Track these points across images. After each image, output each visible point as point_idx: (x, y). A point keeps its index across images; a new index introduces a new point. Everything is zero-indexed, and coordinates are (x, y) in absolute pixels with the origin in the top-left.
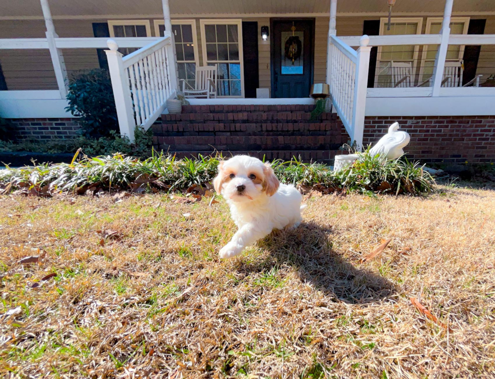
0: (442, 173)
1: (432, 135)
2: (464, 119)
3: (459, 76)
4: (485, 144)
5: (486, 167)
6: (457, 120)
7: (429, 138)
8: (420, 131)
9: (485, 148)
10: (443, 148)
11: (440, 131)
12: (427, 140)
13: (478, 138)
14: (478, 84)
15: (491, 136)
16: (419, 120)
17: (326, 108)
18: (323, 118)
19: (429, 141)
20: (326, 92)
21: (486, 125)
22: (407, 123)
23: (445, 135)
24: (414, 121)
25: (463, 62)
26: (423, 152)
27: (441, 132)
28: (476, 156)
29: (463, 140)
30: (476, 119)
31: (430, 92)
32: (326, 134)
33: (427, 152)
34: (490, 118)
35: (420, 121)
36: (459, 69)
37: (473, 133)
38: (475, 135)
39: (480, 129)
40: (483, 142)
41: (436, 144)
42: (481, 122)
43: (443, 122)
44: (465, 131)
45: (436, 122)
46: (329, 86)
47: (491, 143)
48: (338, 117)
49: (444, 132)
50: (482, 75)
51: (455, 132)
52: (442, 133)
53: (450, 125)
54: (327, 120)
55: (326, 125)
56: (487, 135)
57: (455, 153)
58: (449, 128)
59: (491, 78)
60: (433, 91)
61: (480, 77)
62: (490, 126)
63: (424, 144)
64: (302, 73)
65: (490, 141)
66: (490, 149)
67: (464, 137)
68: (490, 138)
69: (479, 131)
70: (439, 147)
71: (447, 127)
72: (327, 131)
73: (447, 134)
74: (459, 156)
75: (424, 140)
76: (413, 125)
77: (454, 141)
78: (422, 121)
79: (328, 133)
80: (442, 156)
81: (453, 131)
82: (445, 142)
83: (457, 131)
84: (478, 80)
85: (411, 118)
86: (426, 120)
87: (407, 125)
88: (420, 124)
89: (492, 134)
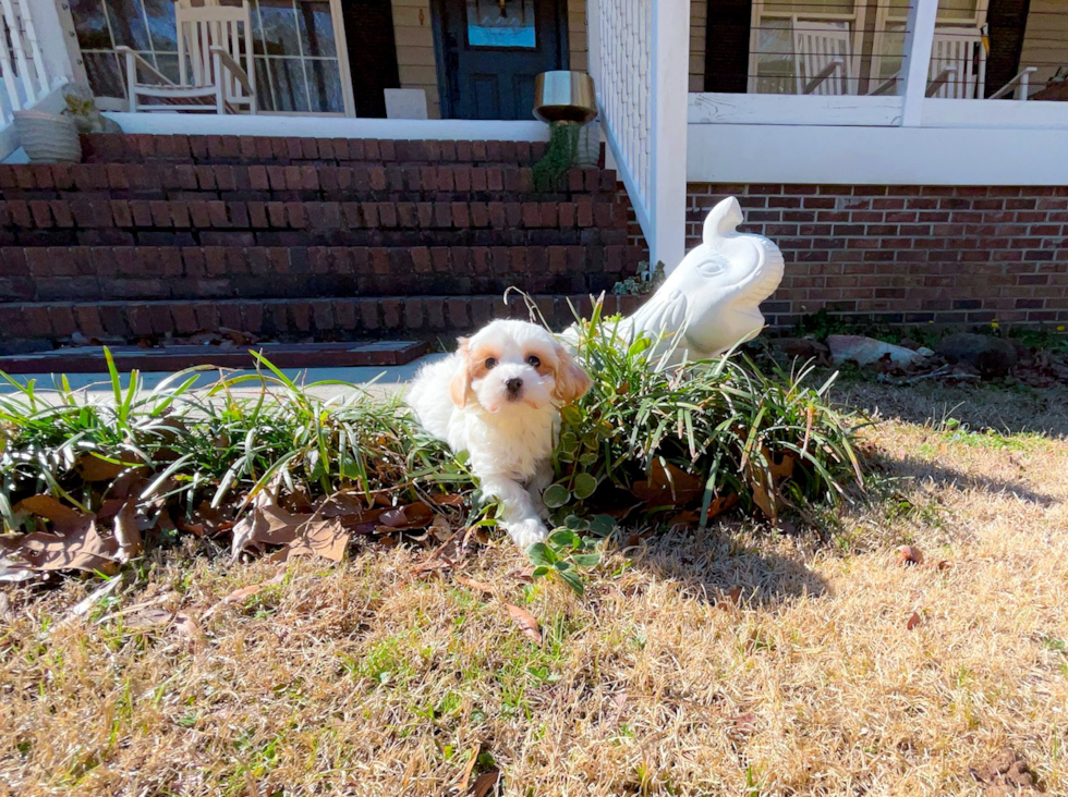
0: (928, 357)
1: (906, 243)
2: (988, 197)
3: (976, 70)
4: (1043, 268)
5: (1043, 335)
6: (972, 199)
7: (896, 251)
8: (872, 231)
9: (1043, 280)
10: (934, 282)
11: (926, 230)
12: (889, 256)
13: (1024, 250)
14: (1025, 90)
15: (1058, 246)
16: (866, 198)
17: (581, 155)
18: (573, 187)
19: (895, 262)
20: (583, 102)
21: (1045, 215)
22: (833, 207)
23: (938, 243)
24: (854, 199)
25: (986, 30)
26: (880, 293)
27: (928, 233)
28: (1020, 304)
29: (986, 256)
30: (1020, 197)
31: (897, 113)
32: (579, 238)
33: (893, 293)
34: (1058, 194)
35: (870, 198)
36: (977, 49)
37: (1010, 238)
38: (1016, 244)
39: (1029, 225)
40: (1039, 263)
41: (914, 270)
42: (1031, 204)
43: (932, 204)
44: (990, 231)
45: (913, 205)
46: (591, 81)
47: (1057, 266)
48: (621, 185)
49: (935, 234)
50: (1035, 69)
51: (964, 236)
52: (931, 237)
53: (951, 212)
54: (585, 192)
55: (581, 210)
56: (1047, 244)
57: (967, 295)
58: (949, 222)
59: (1059, 79)
60: (902, 108)
61: (1031, 73)
62: (1056, 217)
63: (882, 270)
64: (532, 44)
65: (1054, 261)
66: (1055, 282)
67: (987, 250)
68: (1056, 251)
69: (1028, 230)
70: (923, 276)
71: (944, 217)
72: (582, 228)
73: (942, 240)
74: (976, 304)
75: (881, 256)
76: (851, 211)
77: (963, 259)
78: (875, 201)
79: (585, 235)
80: (930, 304)
81: (958, 231)
82: (940, 263)
83: (971, 230)
84: (1025, 79)
85: (844, 189)
86: (886, 197)
87: (835, 211)
88: (871, 209)
89: (1060, 242)
